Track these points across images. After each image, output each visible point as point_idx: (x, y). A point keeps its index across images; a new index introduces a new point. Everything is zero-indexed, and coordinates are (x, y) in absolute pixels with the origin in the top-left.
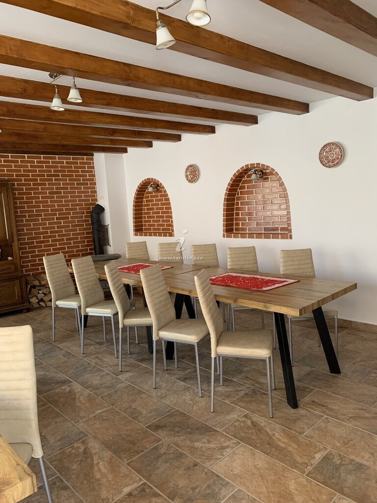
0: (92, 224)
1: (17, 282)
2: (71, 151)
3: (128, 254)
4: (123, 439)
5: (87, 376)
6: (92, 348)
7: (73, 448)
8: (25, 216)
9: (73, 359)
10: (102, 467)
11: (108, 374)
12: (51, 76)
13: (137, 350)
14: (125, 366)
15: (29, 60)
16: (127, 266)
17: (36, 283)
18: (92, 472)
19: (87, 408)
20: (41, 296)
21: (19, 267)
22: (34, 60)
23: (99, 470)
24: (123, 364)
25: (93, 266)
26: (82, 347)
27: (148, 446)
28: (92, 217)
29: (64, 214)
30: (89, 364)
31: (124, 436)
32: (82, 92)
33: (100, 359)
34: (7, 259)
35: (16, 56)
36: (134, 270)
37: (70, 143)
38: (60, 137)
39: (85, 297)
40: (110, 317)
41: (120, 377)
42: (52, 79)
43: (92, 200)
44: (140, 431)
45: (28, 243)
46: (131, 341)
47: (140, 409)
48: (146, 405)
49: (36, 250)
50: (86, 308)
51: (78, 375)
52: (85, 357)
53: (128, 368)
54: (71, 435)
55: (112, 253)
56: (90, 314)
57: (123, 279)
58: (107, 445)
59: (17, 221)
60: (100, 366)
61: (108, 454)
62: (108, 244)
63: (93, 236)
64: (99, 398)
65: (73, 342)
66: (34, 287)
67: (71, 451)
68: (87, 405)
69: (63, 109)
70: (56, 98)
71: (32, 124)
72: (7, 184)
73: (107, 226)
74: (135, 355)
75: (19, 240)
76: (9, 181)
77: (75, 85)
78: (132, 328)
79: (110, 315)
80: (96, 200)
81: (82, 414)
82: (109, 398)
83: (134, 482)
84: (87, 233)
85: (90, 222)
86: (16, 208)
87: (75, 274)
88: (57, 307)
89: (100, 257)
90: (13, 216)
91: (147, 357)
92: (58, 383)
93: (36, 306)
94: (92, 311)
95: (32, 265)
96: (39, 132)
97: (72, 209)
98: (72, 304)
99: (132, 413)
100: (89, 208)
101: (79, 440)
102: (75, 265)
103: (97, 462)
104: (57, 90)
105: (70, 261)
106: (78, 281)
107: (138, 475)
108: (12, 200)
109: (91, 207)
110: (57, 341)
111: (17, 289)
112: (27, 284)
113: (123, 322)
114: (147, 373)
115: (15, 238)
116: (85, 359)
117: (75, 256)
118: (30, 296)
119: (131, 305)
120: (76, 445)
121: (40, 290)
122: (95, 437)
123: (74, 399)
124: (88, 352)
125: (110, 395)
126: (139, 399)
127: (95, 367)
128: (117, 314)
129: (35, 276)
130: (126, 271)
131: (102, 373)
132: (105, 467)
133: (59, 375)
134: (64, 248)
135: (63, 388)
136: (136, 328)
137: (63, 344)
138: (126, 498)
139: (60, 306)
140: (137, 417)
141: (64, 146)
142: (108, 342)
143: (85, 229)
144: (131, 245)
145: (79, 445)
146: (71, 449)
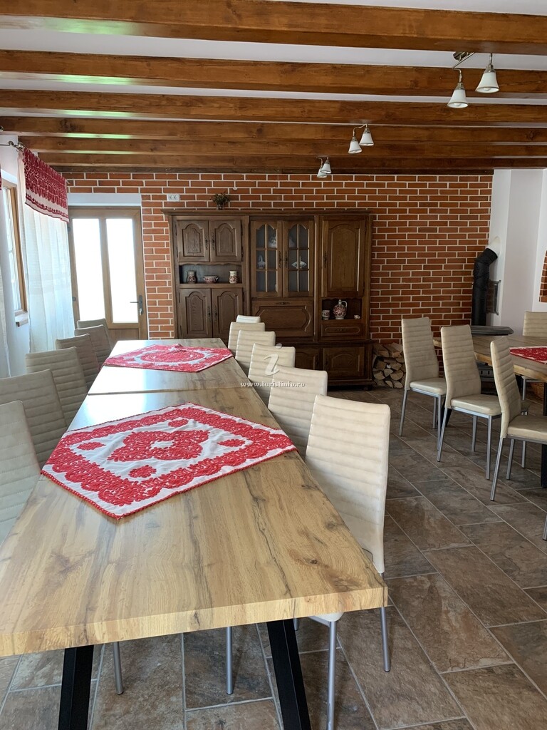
0: (475, 278)
1: (362, 349)
2: (459, 168)
3: (527, 329)
4: (488, 594)
5: (442, 493)
6: (452, 456)
7: (415, 579)
8: (382, 262)
9: (425, 466)
10: (453, 619)
11: (473, 499)
12: (456, 57)
13: (521, 477)
14: (500, 494)
15: (432, 39)
16: (522, 348)
17: (385, 354)
18: (439, 620)
19: (437, 534)
20: (388, 372)
21: (367, 330)
22: (439, 37)
23: (448, 620)
24: (497, 491)
25: (472, 341)
26: (439, 452)
27: (525, 618)
28: (476, 268)
29: (435, 261)
30: (446, 477)
31: (489, 590)
32: (501, 75)
33: (463, 475)
34: (354, 318)
35: (415, 36)
36: (535, 356)
37: (460, 156)
38: (449, 148)
39: (454, 383)
40: (487, 419)
41: (490, 507)
42: (458, 61)
43: (480, 242)
44: (514, 593)
45: (380, 299)
46: (514, 462)
47: (517, 561)
48: (528, 560)
49: (391, 309)
50: (452, 399)
51: (431, 488)
52: (442, 467)
53: (504, 499)
54: (415, 562)
55: (500, 325)
56: (457, 409)
57: (515, 366)
58: (463, 594)
59: (372, 268)
60: (463, 485)
61: (462, 605)
62: (495, 311)
63: (473, 296)
64: (457, 527)
65: (427, 443)
66: (382, 358)
67: (413, 583)
68: (439, 531)
69: (466, 105)
70: (458, 89)
71: (414, 131)
72: (367, 217)
73: (497, 283)
74: (518, 484)
75: (371, 293)
76: (370, 212)
77: (492, 66)
78: (518, 442)
79: (487, 417)
80: (486, 242)
81: (431, 541)
82: (471, 533)
83: (498, 657)
84: (465, 292)
85: (472, 276)
86: (373, 249)
87: (443, 349)
88: (411, 391)
89: (480, 329)
90: (368, 262)
91: (536, 491)
92: (401, 491)
93: (381, 384)
94: (461, 406)
95: (383, 330)
96: (421, 141)
97: (447, 255)
98: (433, 390)
99: (504, 563)
100: (474, 254)
101: (424, 572)
102: (446, 337)
103: (446, 609)
104: (461, 77)
105: (438, 329)
106: (447, 359)
107: (505, 650)
108: (370, 238)
109: (477, 252)
110: (405, 436)
111: (360, 358)
112: (373, 353)
113: (507, 430)
114: (535, 514)
115: (367, 291)
116: (442, 470)
117: (445, 324)
118: (374, 370)
119: (522, 409)
120: (419, 577)
121: (388, 364)
122: (446, 577)
123: (422, 518)
124: (447, 461)
125: (473, 529)
126: (518, 547)
127: (454, 484)
128: (499, 416)
129: (384, 343)
130: (521, 355)
131: (465, 496)
132: (456, 620)
133: (404, 481)
134: (429, 311)
135: (408, 499)
136: (524, 443)
137: (414, 442)
138: (483, 673)
139: (415, 390)
140: (512, 571)
141: (451, 161)
142: (477, 455)
143: (463, 285)
144: (533, 316)
145: (423, 578)
146: (412, 580)
